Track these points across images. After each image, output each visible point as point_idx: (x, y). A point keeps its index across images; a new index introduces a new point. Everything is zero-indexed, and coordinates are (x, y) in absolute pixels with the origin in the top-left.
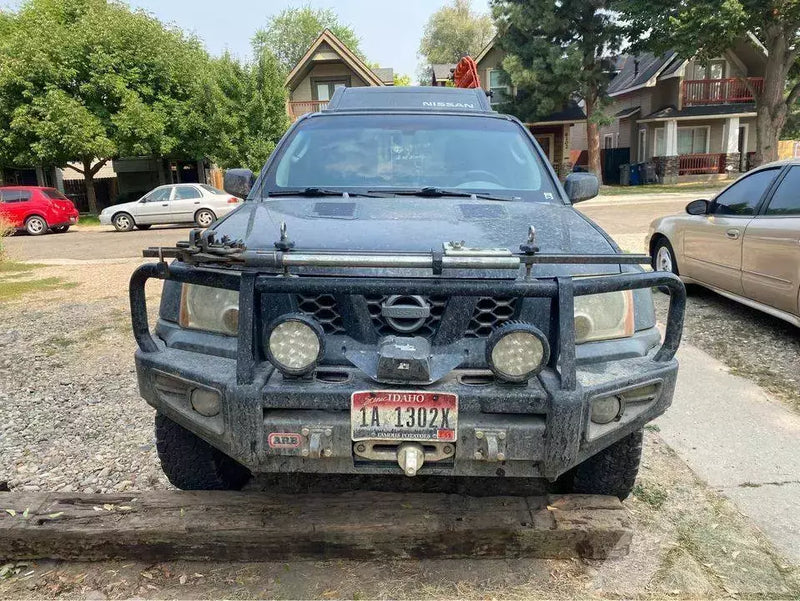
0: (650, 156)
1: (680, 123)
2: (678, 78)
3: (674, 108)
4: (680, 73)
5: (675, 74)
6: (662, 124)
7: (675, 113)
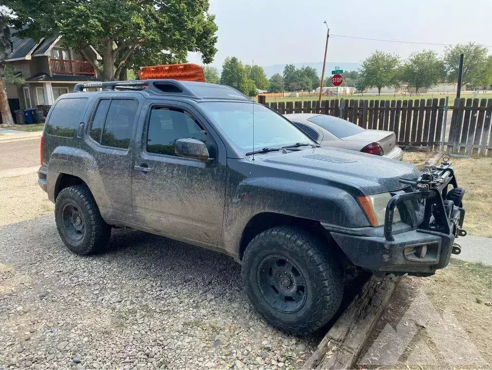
0: (36, 105)
1: (53, 85)
2: (46, 57)
3: (48, 75)
4: (48, 53)
5: (45, 54)
6: (42, 85)
7: (48, 78)
